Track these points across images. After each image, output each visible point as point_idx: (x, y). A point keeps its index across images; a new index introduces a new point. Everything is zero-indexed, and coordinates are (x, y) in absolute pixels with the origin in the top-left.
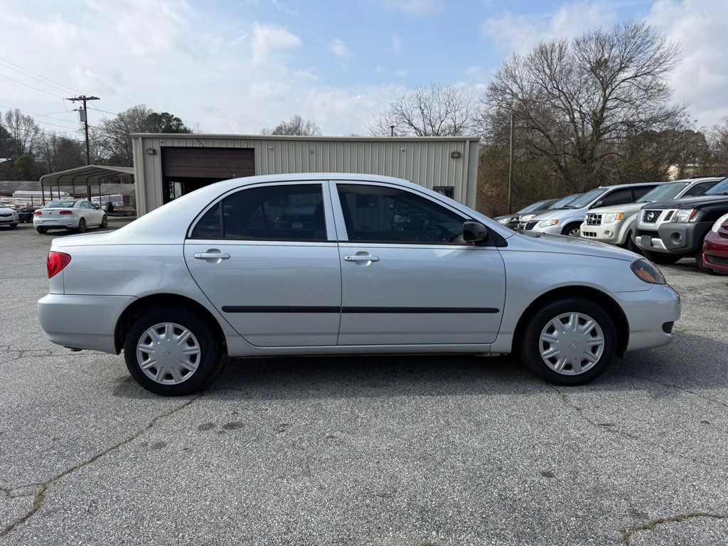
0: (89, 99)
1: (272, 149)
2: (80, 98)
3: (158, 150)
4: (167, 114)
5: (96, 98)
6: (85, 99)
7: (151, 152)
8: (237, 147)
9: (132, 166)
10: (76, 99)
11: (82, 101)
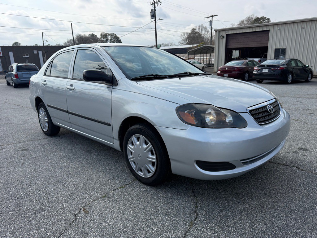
0: (214, 16)
1: (279, 29)
2: (211, 16)
3: (225, 36)
4: (263, 17)
5: (216, 15)
6: (212, 16)
7: (222, 37)
8: (261, 30)
9: (214, 44)
10: (209, 17)
11: (211, 18)
